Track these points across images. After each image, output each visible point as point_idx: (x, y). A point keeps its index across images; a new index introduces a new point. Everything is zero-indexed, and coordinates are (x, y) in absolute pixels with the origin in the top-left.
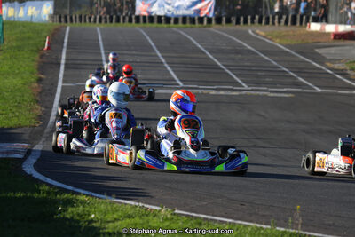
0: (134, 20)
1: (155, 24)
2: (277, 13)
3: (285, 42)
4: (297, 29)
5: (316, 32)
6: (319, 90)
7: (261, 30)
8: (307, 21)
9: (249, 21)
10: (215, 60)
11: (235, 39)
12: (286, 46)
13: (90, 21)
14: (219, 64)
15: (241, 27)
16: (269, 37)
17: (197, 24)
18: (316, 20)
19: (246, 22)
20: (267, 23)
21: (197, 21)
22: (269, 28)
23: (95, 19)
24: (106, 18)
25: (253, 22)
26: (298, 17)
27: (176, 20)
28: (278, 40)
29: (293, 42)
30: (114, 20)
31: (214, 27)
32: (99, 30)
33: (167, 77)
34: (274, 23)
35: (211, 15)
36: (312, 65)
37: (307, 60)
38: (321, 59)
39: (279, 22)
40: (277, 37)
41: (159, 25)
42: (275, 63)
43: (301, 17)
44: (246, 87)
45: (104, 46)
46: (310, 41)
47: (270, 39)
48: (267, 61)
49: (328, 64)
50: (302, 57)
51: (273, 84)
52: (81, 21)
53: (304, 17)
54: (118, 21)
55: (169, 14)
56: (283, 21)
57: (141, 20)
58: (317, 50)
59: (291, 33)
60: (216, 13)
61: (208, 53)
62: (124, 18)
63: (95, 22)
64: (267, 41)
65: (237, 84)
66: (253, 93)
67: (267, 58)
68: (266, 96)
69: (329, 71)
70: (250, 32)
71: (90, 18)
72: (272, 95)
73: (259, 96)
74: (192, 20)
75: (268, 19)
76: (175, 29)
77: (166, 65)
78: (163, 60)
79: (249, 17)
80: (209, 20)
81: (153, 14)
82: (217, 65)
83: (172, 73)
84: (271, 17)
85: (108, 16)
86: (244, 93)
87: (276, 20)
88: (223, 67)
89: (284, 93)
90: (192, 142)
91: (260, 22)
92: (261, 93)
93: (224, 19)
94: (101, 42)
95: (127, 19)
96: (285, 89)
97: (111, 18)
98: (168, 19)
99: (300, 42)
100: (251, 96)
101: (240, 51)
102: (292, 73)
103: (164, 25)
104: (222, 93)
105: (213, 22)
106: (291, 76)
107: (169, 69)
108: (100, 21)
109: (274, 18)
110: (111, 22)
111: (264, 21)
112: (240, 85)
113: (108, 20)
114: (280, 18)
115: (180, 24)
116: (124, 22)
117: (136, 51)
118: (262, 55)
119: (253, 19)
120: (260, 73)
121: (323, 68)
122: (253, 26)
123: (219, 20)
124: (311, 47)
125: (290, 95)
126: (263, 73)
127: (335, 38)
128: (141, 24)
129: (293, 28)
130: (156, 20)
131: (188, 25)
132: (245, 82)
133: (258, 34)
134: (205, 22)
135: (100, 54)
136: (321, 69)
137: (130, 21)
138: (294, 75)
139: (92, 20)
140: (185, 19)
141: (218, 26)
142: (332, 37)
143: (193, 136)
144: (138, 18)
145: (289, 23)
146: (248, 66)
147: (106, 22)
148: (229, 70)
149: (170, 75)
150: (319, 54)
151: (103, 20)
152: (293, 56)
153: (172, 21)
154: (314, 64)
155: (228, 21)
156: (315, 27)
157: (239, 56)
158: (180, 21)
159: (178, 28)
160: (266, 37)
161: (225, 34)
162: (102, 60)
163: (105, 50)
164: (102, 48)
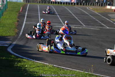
0: (50, 3)
1: (57, 4)
2: (97, 2)
3: (98, 12)
4: (103, 8)
5: (109, 9)
6: (108, 28)
7: (91, 8)
8: (106, 5)
9: (87, 4)
10: (75, 17)
11: (82, 10)
13: (36, 3)
15: (85, 6)
16: (93, 10)
17: (71, 5)
18: (109, 5)
19: (86, 5)
20: (93, 5)
21: (70, 4)
22: (94, 7)
23: (38, 2)
24: (41, 2)
25: (88, 5)
26: (103, 4)
27: (64, 3)
28: (96, 11)
29: (101, 12)
30: (44, 2)
31: (76, 6)
32: (38, 6)
33: (59, 22)
34: (95, 6)
35: (75, 2)
36: (106, 19)
37: (105, 18)
38: (109, 18)
39: (97, 5)
40: (96, 10)
41: (58, 5)
42: (95, 19)
43: (104, 4)
45: (40, 11)
46: (106, 12)
48: (92, 18)
49: (112, 19)
50: (103, 17)
51: (93, 25)
52: (33, 2)
53: (105, 4)
54: (45, 3)
55: (62, 1)
56: (98, 5)
57: (53, 3)
58: (109, 15)
59: (101, 9)
60: (77, 1)
61: (73, 14)
62: (47, 2)
63: (38, 3)
64: (93, 11)
65: (81, 25)
66: (86, 28)
67: (92, 17)
68: (91, 29)
69: (112, 22)
70: (87, 8)
71: (36, 1)
72: (93, 29)
73: (88, 29)
74: (69, 3)
75: (93, 4)
76: (63, 6)
77: (59, 18)
78: (58, 16)
79: (87, 3)
80: (75, 4)
81: (57, 1)
82: (76, 18)
83: (61, 20)
84: (94, 3)
85: (42, 1)
86: (84, 28)
87: (96, 5)
88: (77, 19)
89: (97, 28)
90: (70, 44)
91: (91, 5)
92: (89, 28)
93: (79, 3)
94: (39, 10)
95: (48, 2)
96: (97, 27)
97: (43, 2)
98: (61, 3)
99: (103, 12)
100: (86, 29)
101: (83, 14)
102: (100, 22)
103: (60, 5)
104: (77, 27)
105: (76, 4)
106: (99, 23)
107: (60, 19)
108: (39, 3)
109: (95, 4)
110: (43, 3)
111: (92, 5)
113: (42, 3)
114: (97, 4)
115: (65, 5)
116: (47, 3)
118: (91, 16)
119: (89, 4)
120: (89, 22)
121: (110, 21)
122: (89, 6)
123: (78, 4)
124: (107, 14)
125: (99, 29)
126: (90, 22)
127: (114, 11)
128: (53, 4)
129: (101, 7)
130: (57, 3)
131: (68, 5)
132: (84, 24)
133: (90, 9)
134: (73, 4)
135: (38, 13)
136: (109, 21)
137: (49, 3)
138: (100, 23)
139: (37, 2)
140: (67, 3)
141: (77, 6)
143: (70, 42)
144: (51, 2)
145: (100, 6)
146: (86, 19)
147: (41, 3)
148: (80, 20)
149: (60, 21)
150: (109, 16)
151: (40, 2)
152: (101, 16)
153: (63, 4)
154: (107, 19)
155: (81, 4)
156: (108, 7)
157: (83, 16)
158: (65, 4)
159: (64, 6)
160: (92, 10)
161: (79, 9)
162: (38, 15)
163: (40, 12)
164: (39, 11)
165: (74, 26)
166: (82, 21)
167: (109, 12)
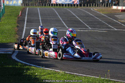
0: (51, 5)
1: (58, 7)
3: (104, 13)
5: (115, 9)
6: (116, 30)
8: (112, 5)
9: (91, 5)
10: (79, 19)
11: (86, 12)
12: (105, 14)
14: (81, 20)
15: (89, 7)
17: (73, 7)
22: (99, 8)
26: (109, 4)
27: (66, 5)
28: (102, 12)
31: (79, 8)
32: (38, 9)
33: (63, 25)
35: (78, 3)
37: (112, 19)
38: (117, 19)
40: (101, 11)
42: (100, 20)
46: (113, 12)
47: (99, 12)
49: (120, 21)
50: (110, 18)
51: (100, 28)
52: (32, 6)
54: (45, 5)
55: (63, 3)
57: (53, 5)
59: (106, 10)
61: (77, 17)
62: (47, 4)
66: (93, 30)
67: (98, 18)
68: (97, 32)
69: (120, 23)
70: (92, 9)
72: (99, 31)
73: (95, 31)
74: (71, 5)
75: (98, 5)
76: (65, 8)
78: (61, 19)
80: (77, 5)
81: (58, 3)
86: (90, 31)
87: (101, 5)
88: (82, 22)
89: (104, 30)
91: (95, 6)
93: (82, 5)
94: (39, 13)
98: (63, 5)
99: (109, 13)
100: (92, 32)
101: (88, 16)
103: (61, 7)
104: (82, 31)
105: (79, 6)
106: (106, 25)
107: (63, 22)
112: (88, 28)
113: (42, 5)
115: (67, 7)
116: (47, 6)
117: (52, 16)
118: (96, 17)
119: (93, 5)
120: (95, 24)
122: (93, 7)
124: (113, 14)
125: (106, 31)
128: (53, 7)
129: (107, 8)
130: (58, 5)
131: (70, 7)
132: (90, 27)
133: (94, 10)
135: (39, 17)
136: (117, 22)
137: (49, 5)
139: (36, 5)
140: (69, 5)
142: (121, 11)
145: (106, 6)
146: (91, 21)
150: (116, 17)
151: (40, 5)
152: (107, 17)
154: (114, 20)
155: (84, 5)
156: (115, 7)
157: (88, 18)
160: (97, 11)
161: (83, 10)
162: (39, 19)
163: (41, 15)
164: (39, 15)
165: (79, 29)
166: (87, 23)
167: (116, 13)
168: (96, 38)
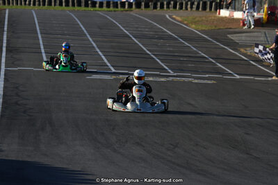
0: (64, 4)
9: (165, 6)
11: (155, 24)
13: (25, 4)
14: (145, 49)
16: (186, 23)
17: (119, 8)
20: (181, 8)
23: (30, 2)
24: (39, 1)
30: (46, 4)
34: (186, 8)
35: (132, 0)
37: (222, 45)
39: (192, 8)
40: (192, 23)
42: (195, 49)
44: (172, 73)
49: (242, 50)
50: (217, 43)
53: (214, 4)
54: (50, 3)
56: (195, 6)
57: (70, 3)
64: (184, 26)
66: (179, 79)
67: (187, 44)
70: (167, 16)
72: (196, 81)
73: (184, 82)
74: (115, 5)
75: (182, 5)
78: (94, 45)
79: (165, 2)
82: (143, 50)
84: (184, 3)
86: (171, 79)
87: (189, 6)
89: (207, 80)
93: (143, 4)
95: (58, 2)
96: (207, 76)
97: (44, 1)
102: (211, 60)
103: (91, 9)
104: (151, 79)
105: (134, 6)
108: (34, 4)
109: (187, 4)
113: (41, 3)
114: (192, 4)
115: (105, 8)
119: (169, 4)
120: (181, 59)
125: (213, 82)
128: (71, 7)
130: (83, 3)
134: (126, 7)
137: (60, 4)
139: (27, 2)
144: (67, 1)
145: (200, 8)
147: (39, 5)
149: (102, 60)
151: (37, 3)
153: (98, 5)
154: (229, 50)
158: (105, 5)
167: (230, 28)
168: (193, 102)
